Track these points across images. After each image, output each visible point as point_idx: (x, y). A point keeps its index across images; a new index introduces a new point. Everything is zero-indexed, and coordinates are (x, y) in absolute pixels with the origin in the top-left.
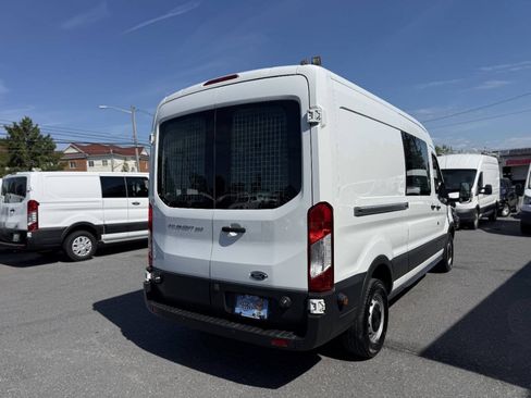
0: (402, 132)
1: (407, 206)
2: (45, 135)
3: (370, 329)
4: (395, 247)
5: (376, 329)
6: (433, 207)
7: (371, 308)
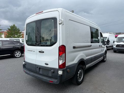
0: (90, 27)
1: (91, 46)
2: (18, 28)
3: (78, 78)
4: (87, 56)
5: (80, 78)
6: (100, 46)
7: (79, 72)
